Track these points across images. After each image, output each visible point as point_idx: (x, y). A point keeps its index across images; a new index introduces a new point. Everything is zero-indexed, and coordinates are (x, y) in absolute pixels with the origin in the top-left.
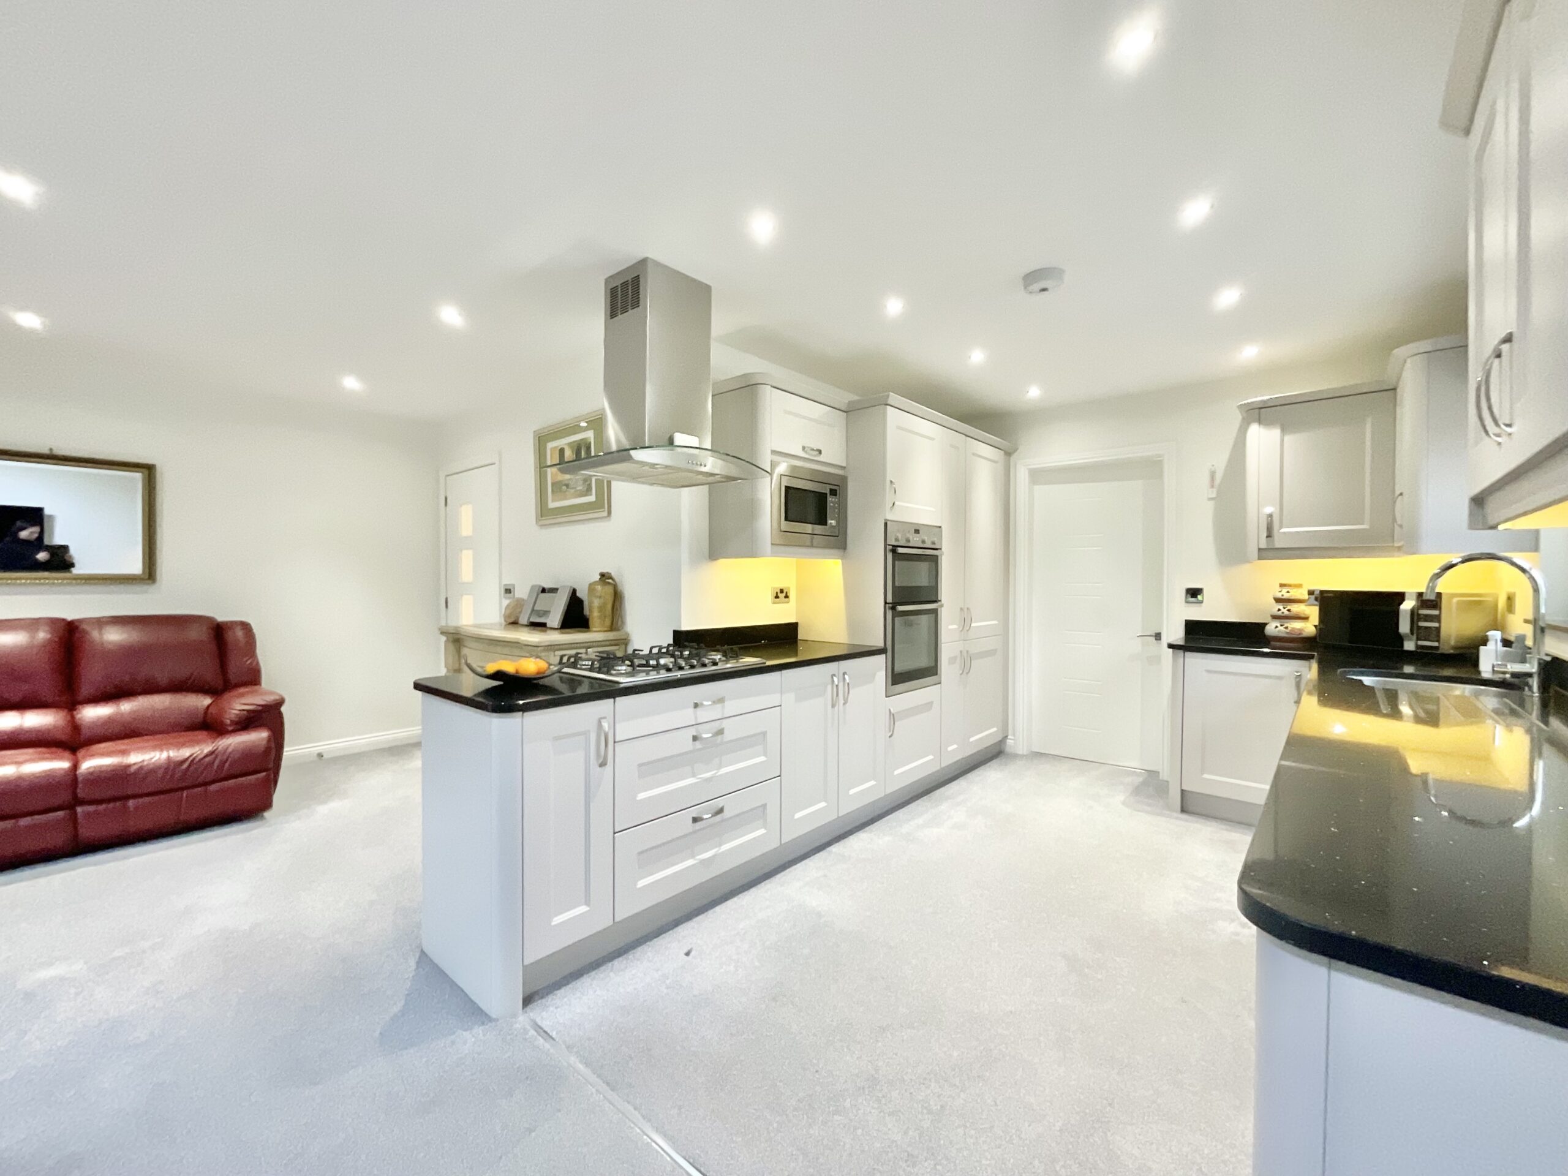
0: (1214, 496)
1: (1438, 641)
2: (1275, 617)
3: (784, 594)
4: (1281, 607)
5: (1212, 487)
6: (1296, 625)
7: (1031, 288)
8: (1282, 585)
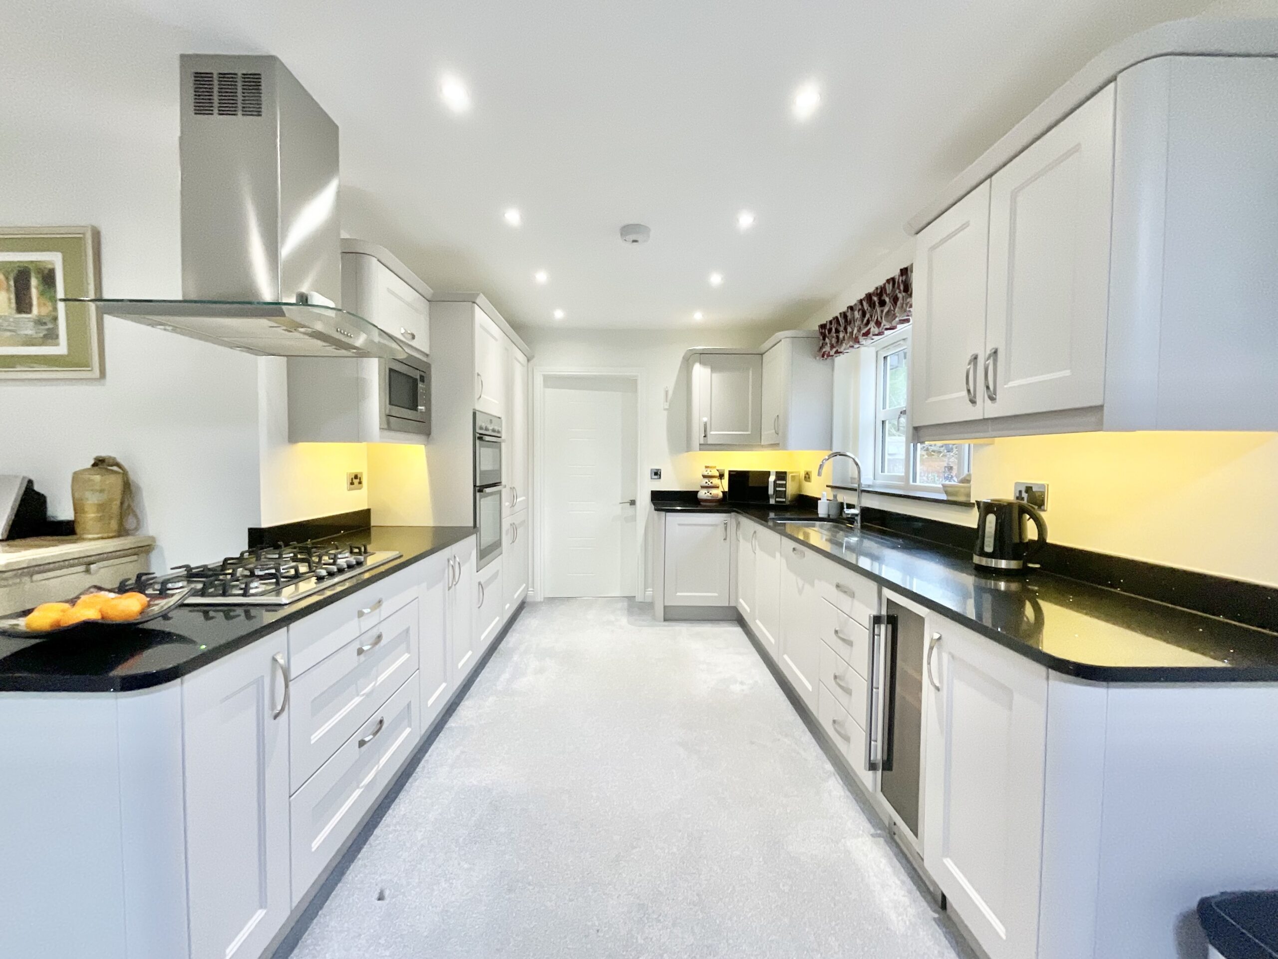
0: (667, 407)
1: (785, 498)
2: (703, 487)
3: (358, 480)
4: (707, 481)
5: (667, 402)
6: (714, 492)
7: (627, 238)
8: (707, 467)
